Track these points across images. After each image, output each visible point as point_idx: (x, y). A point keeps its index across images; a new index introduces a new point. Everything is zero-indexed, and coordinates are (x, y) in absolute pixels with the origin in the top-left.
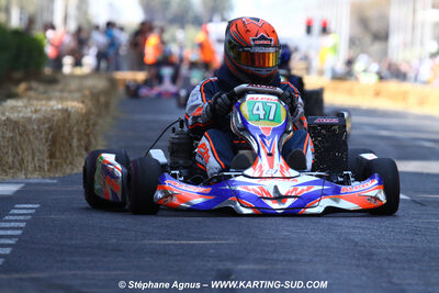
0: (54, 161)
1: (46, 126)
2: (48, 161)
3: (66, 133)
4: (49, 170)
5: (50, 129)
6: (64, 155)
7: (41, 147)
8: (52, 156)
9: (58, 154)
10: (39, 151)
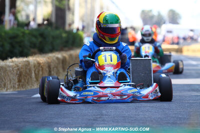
0: (20, 83)
1: (16, 68)
2: (17, 84)
3: (28, 71)
4: (18, 88)
5: (18, 69)
6: (27, 81)
7: (14, 78)
8: (19, 81)
9: (23, 81)
10: (13, 79)
